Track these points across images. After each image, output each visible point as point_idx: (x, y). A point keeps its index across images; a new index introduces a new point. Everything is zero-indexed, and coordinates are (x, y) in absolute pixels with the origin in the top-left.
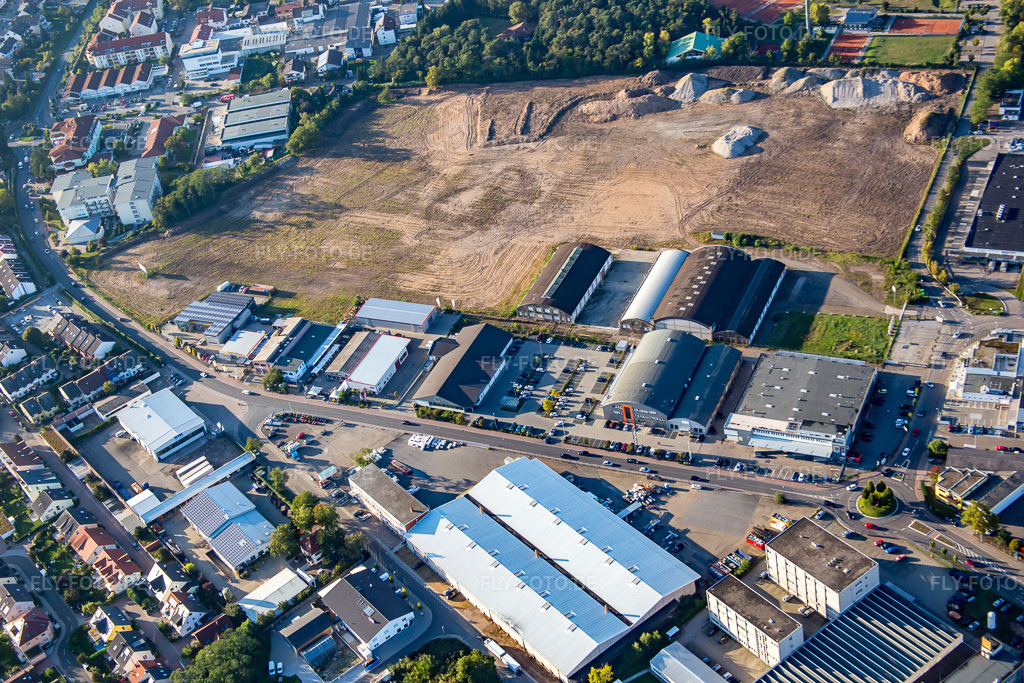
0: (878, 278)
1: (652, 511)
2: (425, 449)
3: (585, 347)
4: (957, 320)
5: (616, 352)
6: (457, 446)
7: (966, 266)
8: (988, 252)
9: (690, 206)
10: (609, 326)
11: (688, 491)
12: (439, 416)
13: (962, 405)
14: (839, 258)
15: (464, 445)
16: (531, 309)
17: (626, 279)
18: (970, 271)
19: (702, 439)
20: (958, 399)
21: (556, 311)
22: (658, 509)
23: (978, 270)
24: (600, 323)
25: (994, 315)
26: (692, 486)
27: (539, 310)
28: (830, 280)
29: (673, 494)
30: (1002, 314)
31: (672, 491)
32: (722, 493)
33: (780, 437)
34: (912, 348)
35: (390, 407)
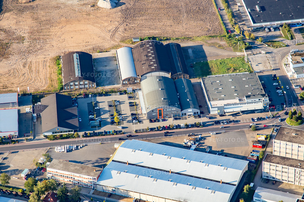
0: (222, 43)
1: (201, 147)
2: (67, 152)
3: (110, 95)
4: (270, 51)
5: (128, 94)
6: (83, 147)
7: (256, 32)
8: (264, 24)
9: (109, 31)
10: (114, 84)
11: (210, 136)
12: (62, 137)
13: (298, 80)
14: (199, 39)
15: (86, 145)
16: (72, 84)
17: (106, 65)
18: (258, 34)
19: (200, 117)
20: (295, 78)
21: (87, 82)
22: (203, 146)
23: (262, 33)
24: (109, 84)
25: (283, 47)
26: (211, 134)
27: (77, 83)
28: (202, 47)
29: (205, 139)
30: (286, 46)
31: (204, 138)
32: (226, 133)
33: (237, 106)
34: (260, 65)
35: (31, 140)
